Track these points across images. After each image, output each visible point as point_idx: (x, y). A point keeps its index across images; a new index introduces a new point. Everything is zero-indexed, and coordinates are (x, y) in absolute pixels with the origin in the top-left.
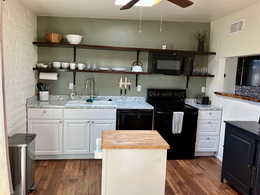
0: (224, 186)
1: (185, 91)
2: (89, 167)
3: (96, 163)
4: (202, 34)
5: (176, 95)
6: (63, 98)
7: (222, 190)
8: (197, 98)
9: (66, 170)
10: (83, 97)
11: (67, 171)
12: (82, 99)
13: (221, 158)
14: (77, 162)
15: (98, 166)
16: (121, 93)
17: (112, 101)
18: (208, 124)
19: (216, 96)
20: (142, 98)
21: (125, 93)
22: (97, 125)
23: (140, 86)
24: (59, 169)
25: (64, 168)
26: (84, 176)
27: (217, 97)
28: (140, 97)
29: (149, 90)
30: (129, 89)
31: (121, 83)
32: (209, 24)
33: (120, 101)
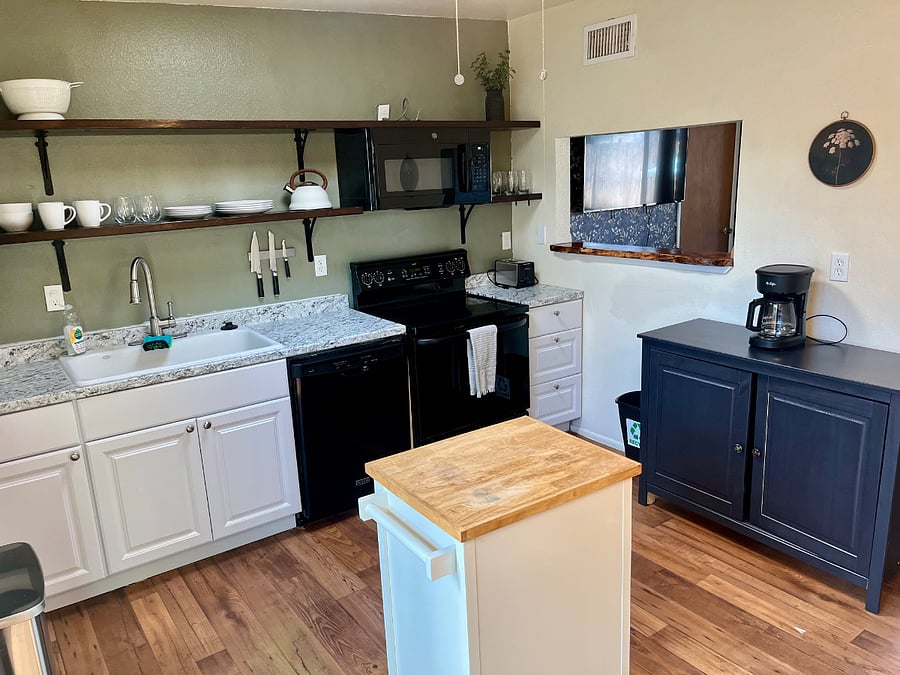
0: (653, 512)
1: (462, 253)
2: (229, 587)
3: (248, 566)
4: (494, 62)
5: (441, 271)
6: (26, 352)
7: (659, 527)
8: (495, 271)
9: (155, 634)
10: (117, 334)
11: (161, 634)
12: (115, 342)
13: (618, 443)
14: (173, 585)
15: (261, 574)
16: (261, 293)
17: (236, 327)
18: (551, 345)
19: (556, 258)
20: (338, 297)
21: (276, 291)
22: (223, 432)
23: (323, 258)
24: (120, 639)
25: (140, 628)
26: (242, 630)
27: (561, 260)
28: (330, 297)
29: (359, 269)
30: (288, 275)
31: (255, 256)
32: (502, 25)
33: (261, 321)
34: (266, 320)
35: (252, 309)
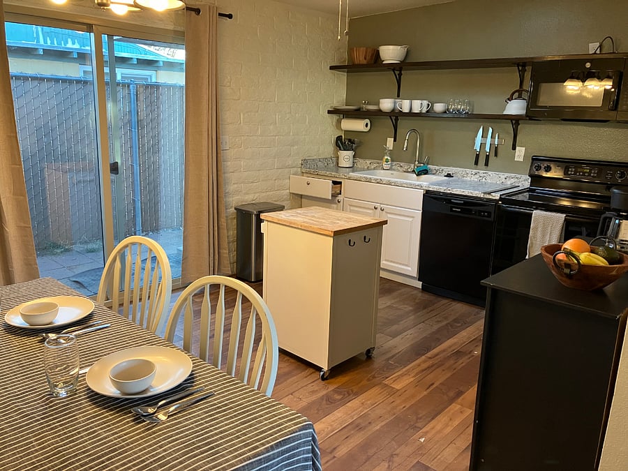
5: (609, 176)
10: (406, 166)
12: (404, 170)
16: (476, 163)
17: (452, 177)
21: (487, 164)
22: (389, 216)
23: (523, 149)
29: (536, 160)
30: (496, 155)
31: (479, 140)
33: (472, 179)
34: (475, 178)
35: (468, 171)
